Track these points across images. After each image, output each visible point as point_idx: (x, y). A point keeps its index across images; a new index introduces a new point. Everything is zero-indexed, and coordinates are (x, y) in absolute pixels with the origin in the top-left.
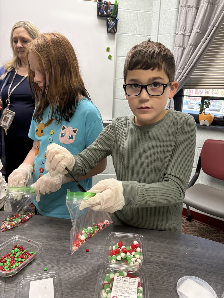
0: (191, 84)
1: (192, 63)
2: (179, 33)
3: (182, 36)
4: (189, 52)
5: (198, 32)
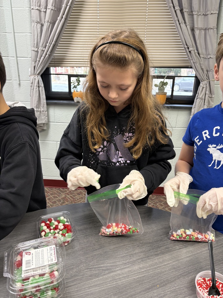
0: (56, 62)
1: (53, 41)
2: (34, 8)
3: (38, 12)
4: (48, 29)
5: (53, 9)
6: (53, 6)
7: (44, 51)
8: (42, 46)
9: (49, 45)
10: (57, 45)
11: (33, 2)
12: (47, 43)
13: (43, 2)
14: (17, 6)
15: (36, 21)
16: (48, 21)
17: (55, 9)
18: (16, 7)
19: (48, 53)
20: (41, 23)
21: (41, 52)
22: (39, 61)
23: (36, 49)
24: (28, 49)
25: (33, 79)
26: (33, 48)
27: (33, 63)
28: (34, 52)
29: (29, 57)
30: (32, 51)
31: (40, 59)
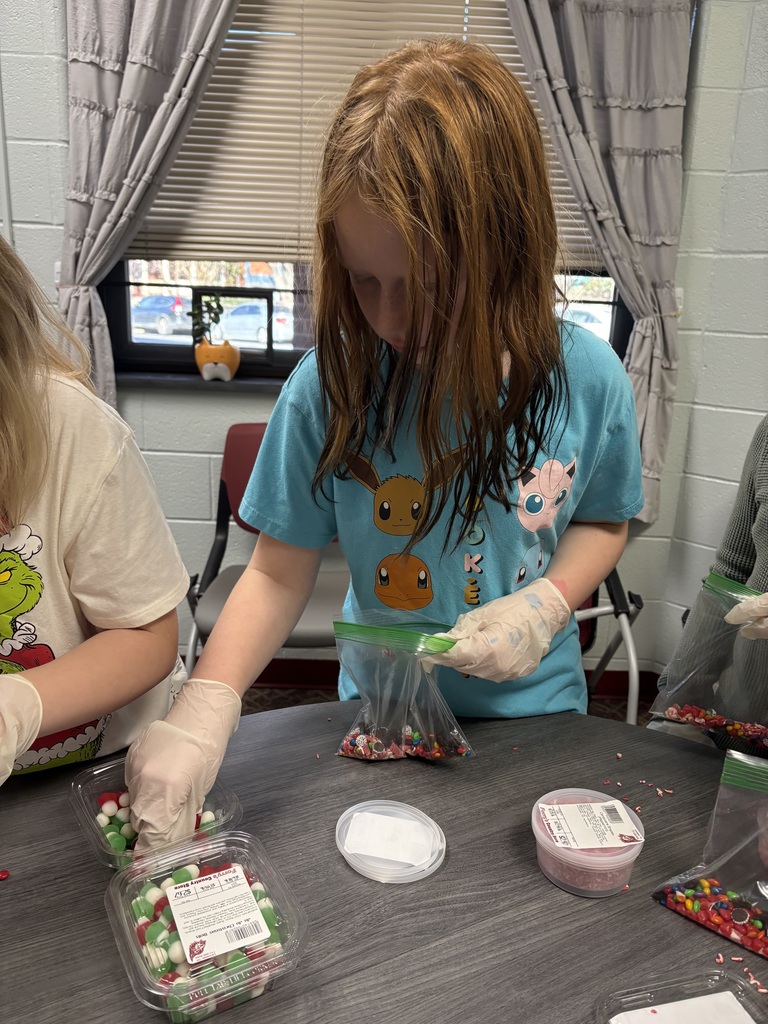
0: (150, 245)
1: (144, 171)
2: (80, 59)
3: (92, 71)
4: (127, 131)
5: (149, 65)
6: (146, 53)
7: (114, 202)
8: (107, 187)
9: (132, 185)
10: (159, 186)
11: (76, 37)
12: (126, 177)
13: (112, 40)
14: (18, 48)
15: (87, 103)
16: (131, 104)
17: (153, 64)
18: (16, 52)
19: (126, 211)
20: (103, 109)
21: (101, 207)
22: (94, 238)
23: (84, 198)
24: (53, 196)
25: (70, 299)
26: (73, 192)
27: (73, 242)
28: (76, 204)
29: (56, 221)
30: (70, 203)
31: (98, 228)
